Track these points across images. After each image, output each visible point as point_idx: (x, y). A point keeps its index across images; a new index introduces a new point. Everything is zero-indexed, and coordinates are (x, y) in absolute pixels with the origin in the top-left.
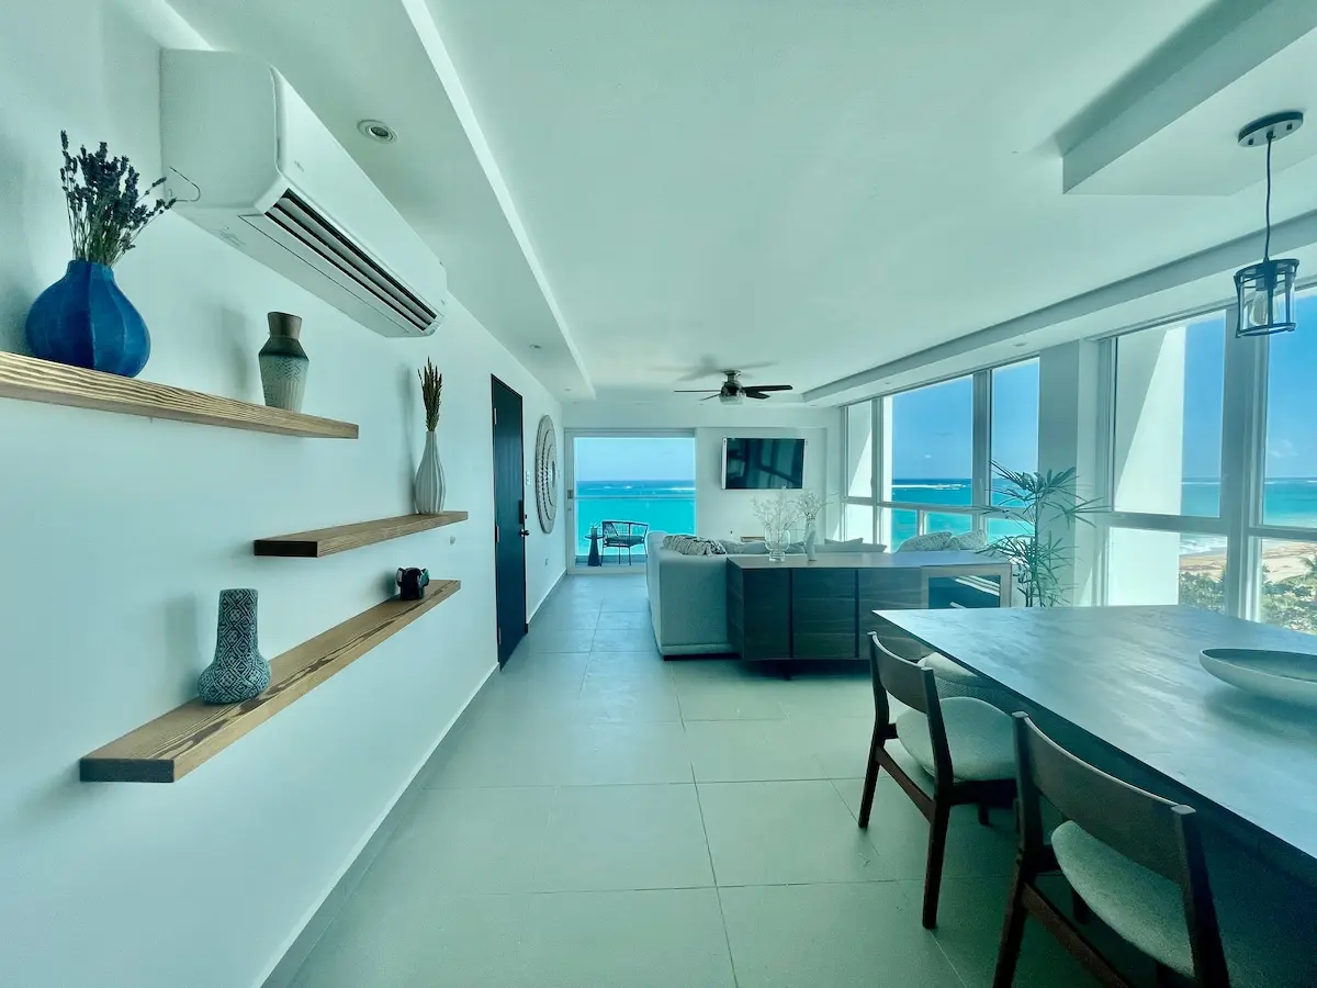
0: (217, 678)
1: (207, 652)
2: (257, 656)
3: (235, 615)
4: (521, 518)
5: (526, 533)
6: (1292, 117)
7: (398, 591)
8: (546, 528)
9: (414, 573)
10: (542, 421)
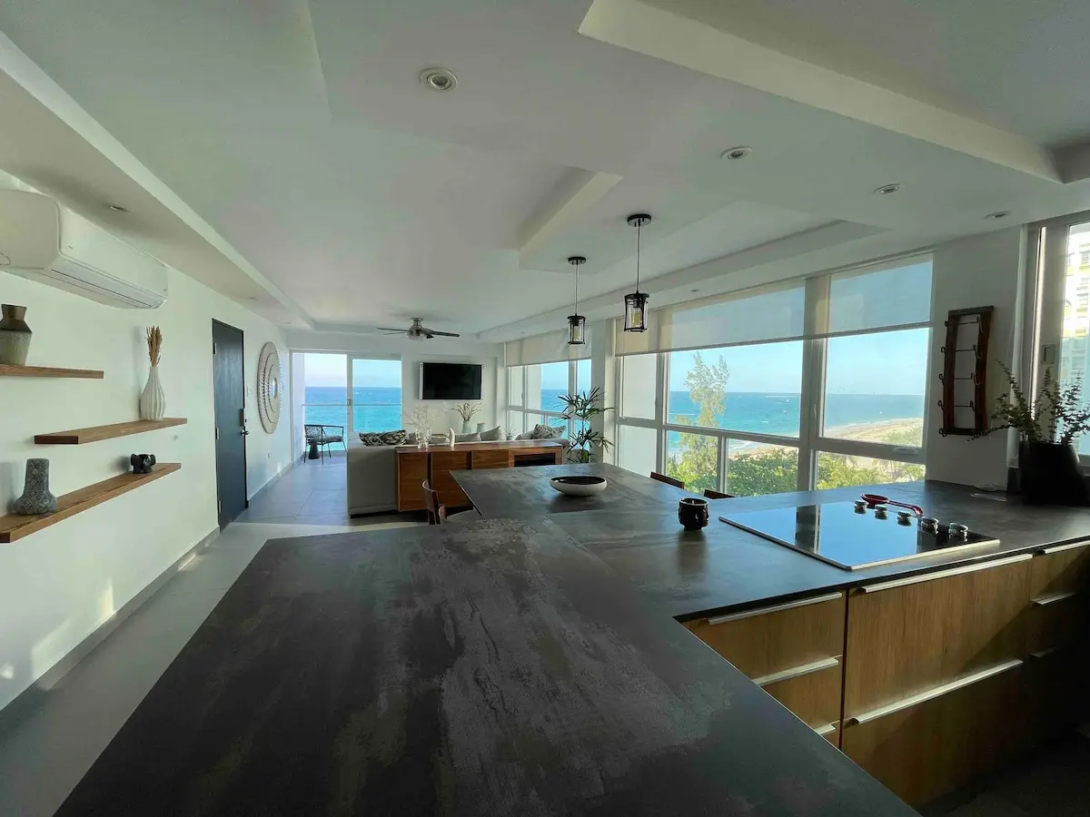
0: (25, 503)
1: (19, 490)
2: (49, 493)
3: (35, 471)
4: (242, 421)
5: (246, 433)
6: (583, 259)
7: (132, 468)
8: (267, 429)
9: (143, 457)
10: (265, 345)
